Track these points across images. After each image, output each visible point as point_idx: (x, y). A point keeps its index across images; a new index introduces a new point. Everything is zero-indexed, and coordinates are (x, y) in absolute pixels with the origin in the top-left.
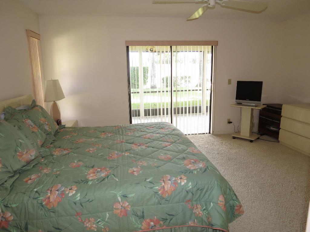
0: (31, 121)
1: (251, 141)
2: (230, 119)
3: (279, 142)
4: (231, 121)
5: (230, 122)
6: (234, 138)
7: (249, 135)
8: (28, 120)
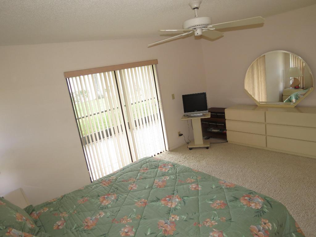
0: (15, 230)
1: (207, 148)
2: (180, 132)
3: (227, 141)
4: (181, 133)
5: (181, 135)
6: (191, 149)
7: (203, 143)
8: (11, 231)
